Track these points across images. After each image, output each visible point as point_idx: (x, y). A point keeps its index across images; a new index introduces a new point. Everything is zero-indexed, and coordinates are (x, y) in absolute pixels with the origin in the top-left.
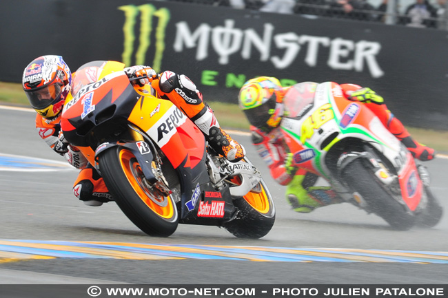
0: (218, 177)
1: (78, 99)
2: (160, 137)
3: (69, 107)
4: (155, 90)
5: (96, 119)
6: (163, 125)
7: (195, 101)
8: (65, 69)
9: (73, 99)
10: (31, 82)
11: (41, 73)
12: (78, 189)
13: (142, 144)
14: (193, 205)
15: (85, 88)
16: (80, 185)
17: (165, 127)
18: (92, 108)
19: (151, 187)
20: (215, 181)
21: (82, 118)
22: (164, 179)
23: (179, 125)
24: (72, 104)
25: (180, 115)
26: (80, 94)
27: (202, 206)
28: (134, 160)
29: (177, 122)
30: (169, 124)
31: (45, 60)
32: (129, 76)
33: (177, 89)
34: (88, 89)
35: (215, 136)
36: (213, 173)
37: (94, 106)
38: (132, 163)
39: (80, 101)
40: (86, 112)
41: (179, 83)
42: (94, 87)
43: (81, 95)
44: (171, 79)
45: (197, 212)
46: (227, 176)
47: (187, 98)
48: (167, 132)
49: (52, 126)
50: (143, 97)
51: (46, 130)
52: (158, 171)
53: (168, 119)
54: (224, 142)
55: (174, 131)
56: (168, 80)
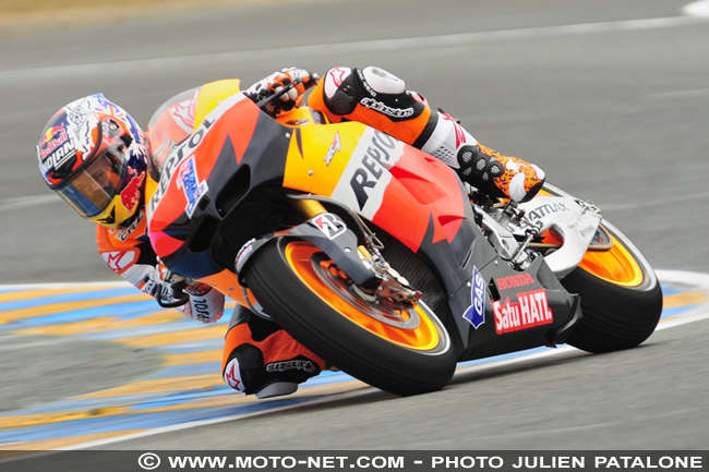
0: (513, 244)
1: (168, 183)
2: (362, 199)
3: (156, 205)
4: (320, 113)
5: (218, 206)
6: (359, 172)
7: (410, 111)
8: (116, 115)
9: (159, 186)
10: (57, 166)
11: (69, 141)
12: (232, 371)
13: (324, 220)
14: (480, 313)
15: (175, 154)
16: (235, 362)
17: (365, 177)
18: (203, 188)
19: (372, 299)
20: (510, 253)
21: (190, 216)
22: (394, 273)
23: (392, 163)
24: (160, 197)
25: (389, 143)
26: (168, 170)
27: (500, 311)
28: (321, 256)
29: (387, 157)
30: (371, 168)
31: (68, 112)
32: (253, 98)
33: (365, 100)
34: (180, 154)
35: (473, 163)
36: (500, 240)
37: (204, 182)
38: (318, 263)
39: (173, 183)
40: (192, 201)
41: (364, 89)
42: (191, 145)
43: (172, 172)
44: (344, 84)
45: (495, 326)
46: (531, 237)
47: (390, 110)
48: (372, 185)
49: (133, 244)
50: (298, 131)
51: (122, 255)
52: (377, 260)
53: (366, 158)
54: (495, 170)
55: (387, 177)
56: (341, 88)
